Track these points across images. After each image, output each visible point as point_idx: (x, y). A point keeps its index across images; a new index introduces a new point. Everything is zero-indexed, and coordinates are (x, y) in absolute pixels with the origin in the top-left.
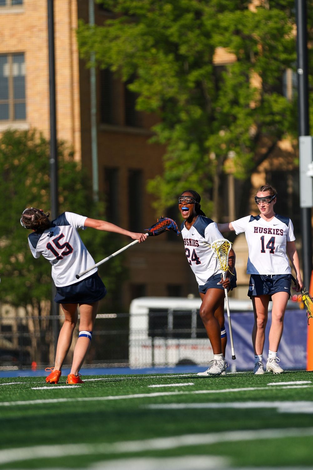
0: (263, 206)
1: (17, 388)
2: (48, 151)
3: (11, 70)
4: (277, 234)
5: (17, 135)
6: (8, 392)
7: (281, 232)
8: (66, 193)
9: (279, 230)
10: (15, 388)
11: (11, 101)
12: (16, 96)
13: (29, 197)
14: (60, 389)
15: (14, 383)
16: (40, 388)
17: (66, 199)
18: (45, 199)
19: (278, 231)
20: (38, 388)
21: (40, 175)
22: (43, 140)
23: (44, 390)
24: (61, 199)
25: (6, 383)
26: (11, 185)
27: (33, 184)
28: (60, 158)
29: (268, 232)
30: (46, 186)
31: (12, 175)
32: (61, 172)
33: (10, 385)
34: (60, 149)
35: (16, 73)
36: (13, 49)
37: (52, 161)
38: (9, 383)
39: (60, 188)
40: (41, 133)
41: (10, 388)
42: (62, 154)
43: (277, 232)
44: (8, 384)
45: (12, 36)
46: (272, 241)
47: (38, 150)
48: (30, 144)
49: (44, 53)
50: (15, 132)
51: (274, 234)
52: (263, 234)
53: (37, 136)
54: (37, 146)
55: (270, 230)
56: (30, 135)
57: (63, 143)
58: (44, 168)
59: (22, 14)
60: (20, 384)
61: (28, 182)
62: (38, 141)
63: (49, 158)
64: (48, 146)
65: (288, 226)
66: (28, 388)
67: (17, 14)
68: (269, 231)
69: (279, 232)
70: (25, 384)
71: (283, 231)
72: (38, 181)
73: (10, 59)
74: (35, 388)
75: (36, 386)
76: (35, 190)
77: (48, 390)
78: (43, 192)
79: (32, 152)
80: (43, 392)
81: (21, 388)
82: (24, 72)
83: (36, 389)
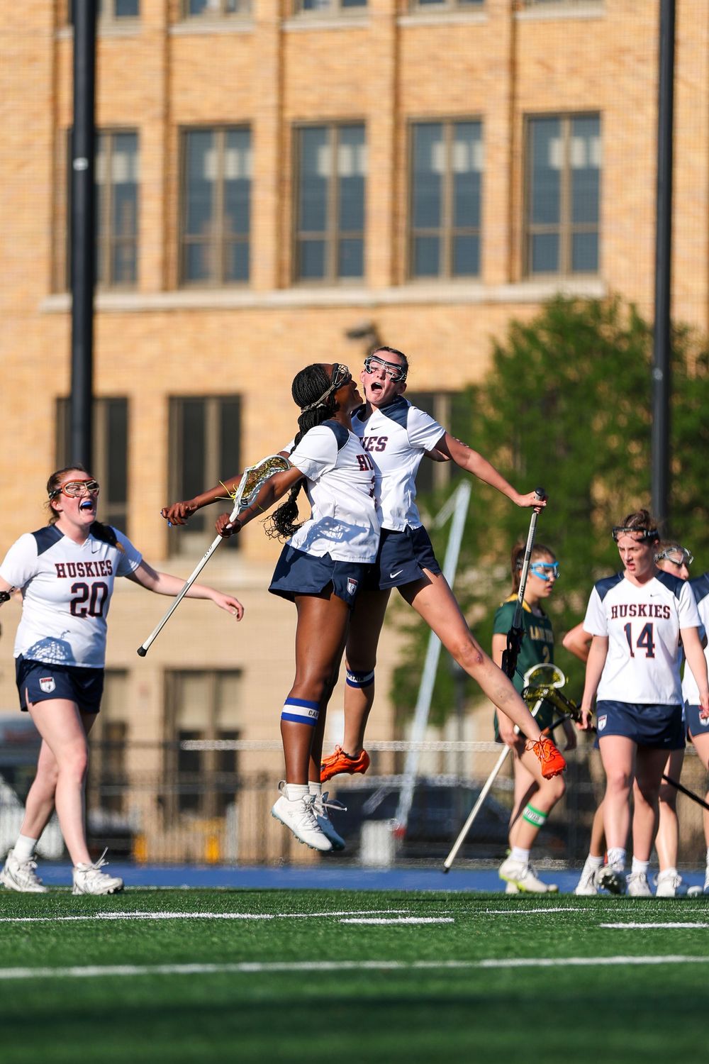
0: (630, 558)
1: (568, 922)
2: (649, 350)
3: (568, 153)
4: (656, 616)
5: (580, 309)
6: (548, 932)
7: (665, 611)
8: (688, 452)
9: (661, 607)
10: (563, 923)
11: (565, 227)
12: (577, 215)
13: (600, 459)
14: (667, 929)
15: (559, 910)
16: (621, 925)
17: (686, 465)
18: (638, 464)
19: (658, 608)
20: (615, 926)
21: (626, 405)
22: (638, 323)
23: (630, 929)
24: (676, 466)
25: (541, 908)
26: (558, 428)
27: (612, 428)
28: (676, 368)
29: (638, 613)
30: (642, 434)
31: (563, 405)
32: (677, 402)
33: (550, 912)
34: (677, 344)
35: (578, 160)
36: (574, 104)
37: (658, 375)
38: (548, 908)
39: (675, 439)
40: (633, 307)
41: (553, 922)
42: (680, 358)
43: (657, 611)
44: (545, 910)
45: (573, 71)
46: (648, 629)
47: (624, 346)
48: (606, 331)
49: (649, 114)
50: (575, 300)
51: (651, 615)
52: (628, 619)
53: (624, 311)
54: (623, 336)
55: (642, 608)
56: (606, 308)
57: (684, 332)
58: (638, 389)
59: (599, 19)
60: (573, 911)
61: (599, 423)
62: (624, 324)
63: (651, 367)
64: (648, 338)
65: (679, 599)
66: (591, 923)
67: (586, 21)
68: (640, 610)
69: (661, 612)
70: (586, 913)
71: (669, 608)
72: (623, 421)
73: (566, 126)
74: (610, 926)
75: (612, 919)
76: (614, 442)
77: (639, 929)
78: (634, 448)
79: (608, 351)
80: (628, 935)
81: (576, 923)
82: (597, 159)
83: (613, 928)
